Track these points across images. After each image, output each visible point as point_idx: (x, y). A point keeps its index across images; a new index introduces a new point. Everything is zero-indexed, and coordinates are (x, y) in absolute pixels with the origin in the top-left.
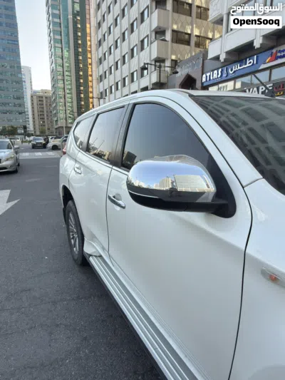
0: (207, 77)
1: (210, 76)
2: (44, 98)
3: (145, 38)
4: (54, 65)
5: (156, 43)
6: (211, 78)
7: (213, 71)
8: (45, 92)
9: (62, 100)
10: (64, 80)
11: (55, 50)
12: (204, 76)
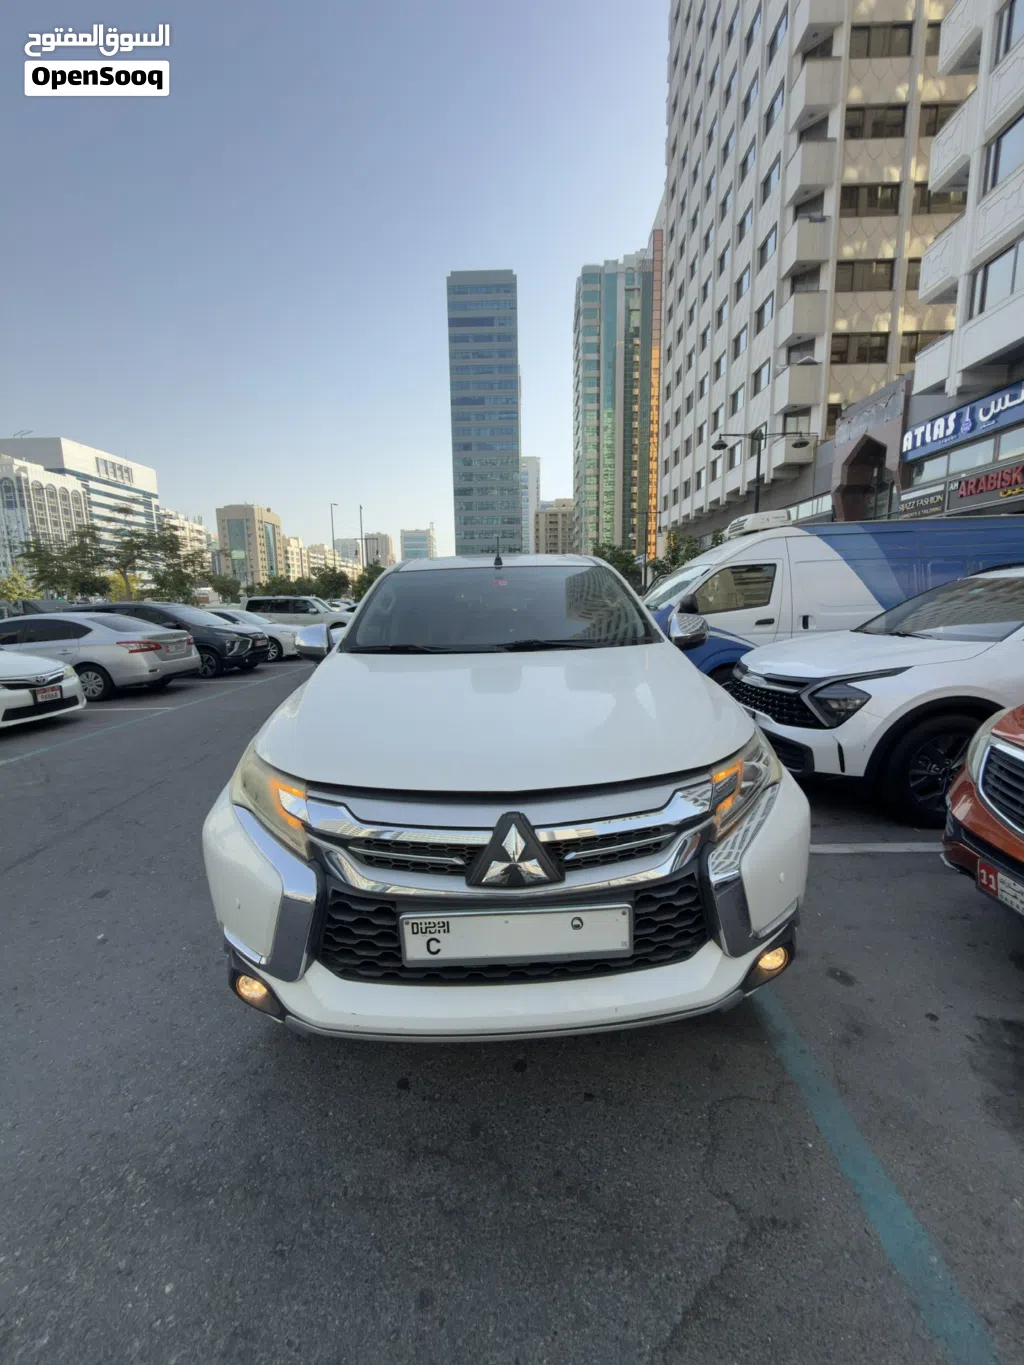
0: (915, 438)
1: (924, 434)
2: (560, 516)
3: (764, 365)
4: (580, 449)
5: (787, 372)
6: (928, 439)
7: (933, 420)
8: (563, 503)
9: (592, 518)
10: (598, 477)
11: (584, 417)
12: (909, 436)
